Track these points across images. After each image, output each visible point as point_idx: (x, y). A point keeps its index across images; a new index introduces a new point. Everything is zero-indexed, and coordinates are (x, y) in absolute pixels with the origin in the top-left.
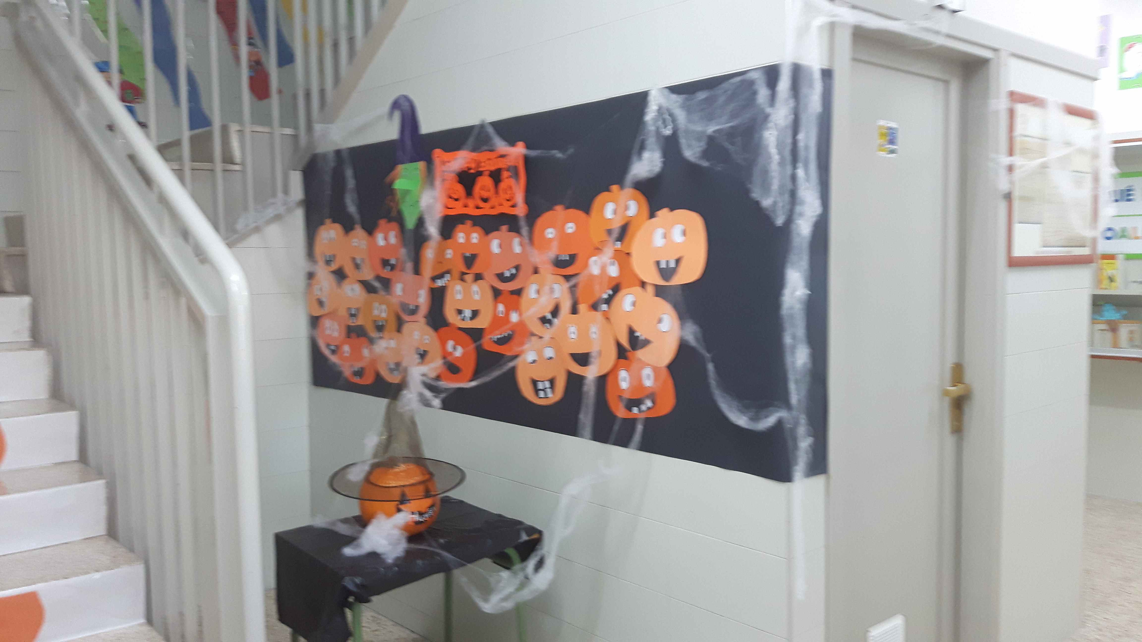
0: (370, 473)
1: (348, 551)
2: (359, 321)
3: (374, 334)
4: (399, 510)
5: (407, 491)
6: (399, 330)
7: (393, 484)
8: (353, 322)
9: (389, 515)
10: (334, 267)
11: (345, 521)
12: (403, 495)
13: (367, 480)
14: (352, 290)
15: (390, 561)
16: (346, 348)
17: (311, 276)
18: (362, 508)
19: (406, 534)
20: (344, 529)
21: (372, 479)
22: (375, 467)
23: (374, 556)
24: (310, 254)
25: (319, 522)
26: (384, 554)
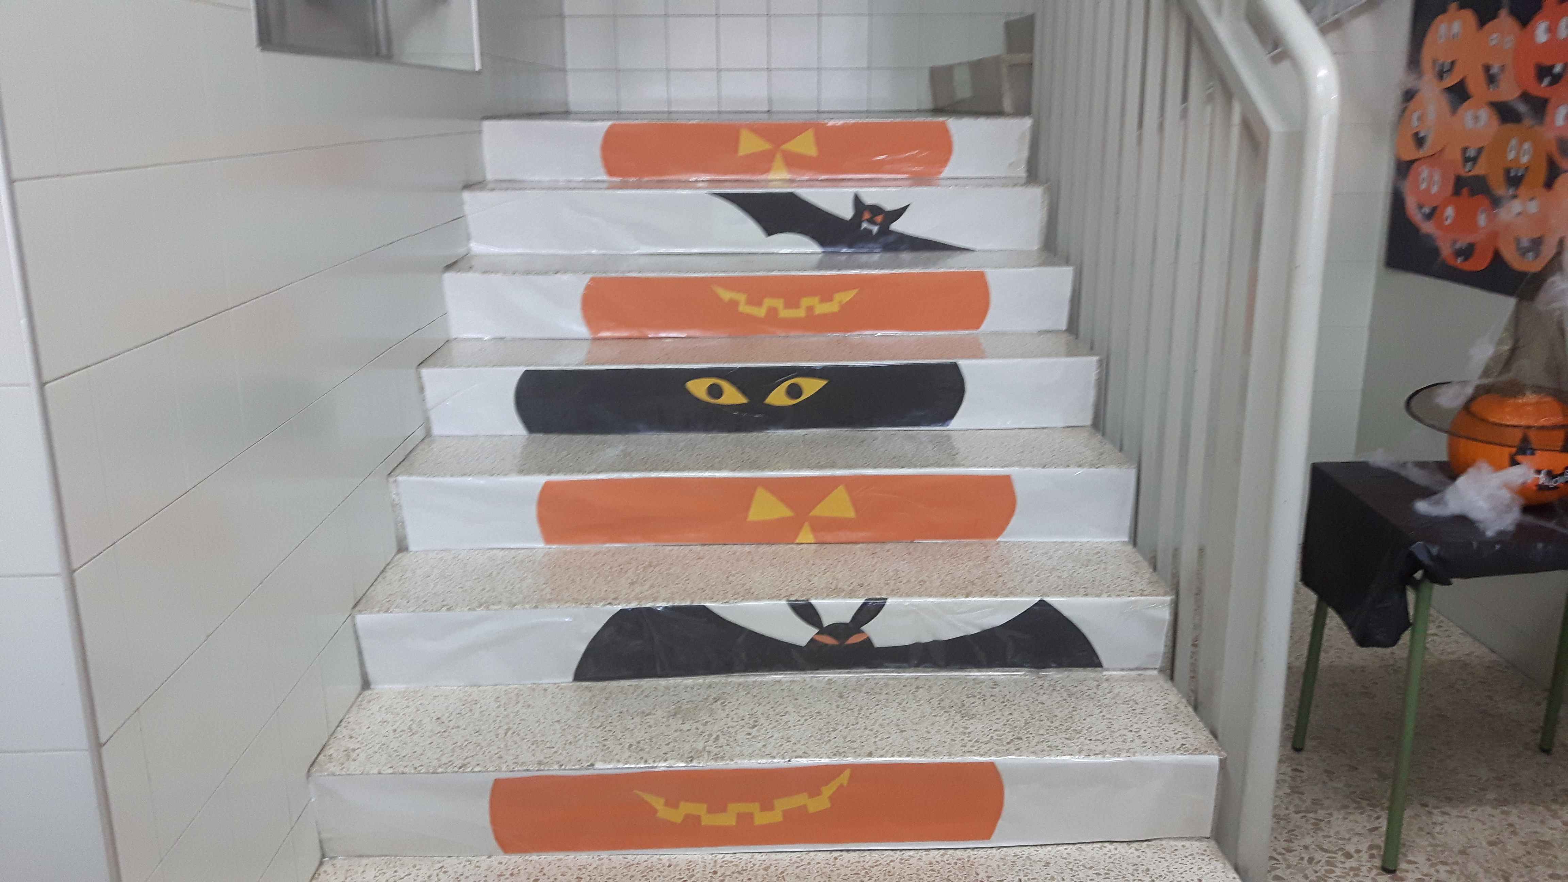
0: (1472, 399)
1: (1422, 506)
2: (1480, 170)
3: (1501, 190)
4: (1514, 463)
5: (1532, 435)
6: (1549, 184)
7: (1511, 420)
8: (1466, 171)
9: (1498, 467)
10: (1451, 81)
11: (1422, 465)
12: (1525, 440)
13: (1467, 407)
14: (1476, 118)
15: (1490, 533)
16: (1450, 211)
17: (1409, 95)
18: (1452, 450)
19: (1520, 501)
20: (1417, 476)
21: (1475, 408)
22: (1482, 391)
23: (1463, 521)
24: (1414, 61)
25: (1379, 458)
26: (1479, 522)
